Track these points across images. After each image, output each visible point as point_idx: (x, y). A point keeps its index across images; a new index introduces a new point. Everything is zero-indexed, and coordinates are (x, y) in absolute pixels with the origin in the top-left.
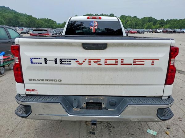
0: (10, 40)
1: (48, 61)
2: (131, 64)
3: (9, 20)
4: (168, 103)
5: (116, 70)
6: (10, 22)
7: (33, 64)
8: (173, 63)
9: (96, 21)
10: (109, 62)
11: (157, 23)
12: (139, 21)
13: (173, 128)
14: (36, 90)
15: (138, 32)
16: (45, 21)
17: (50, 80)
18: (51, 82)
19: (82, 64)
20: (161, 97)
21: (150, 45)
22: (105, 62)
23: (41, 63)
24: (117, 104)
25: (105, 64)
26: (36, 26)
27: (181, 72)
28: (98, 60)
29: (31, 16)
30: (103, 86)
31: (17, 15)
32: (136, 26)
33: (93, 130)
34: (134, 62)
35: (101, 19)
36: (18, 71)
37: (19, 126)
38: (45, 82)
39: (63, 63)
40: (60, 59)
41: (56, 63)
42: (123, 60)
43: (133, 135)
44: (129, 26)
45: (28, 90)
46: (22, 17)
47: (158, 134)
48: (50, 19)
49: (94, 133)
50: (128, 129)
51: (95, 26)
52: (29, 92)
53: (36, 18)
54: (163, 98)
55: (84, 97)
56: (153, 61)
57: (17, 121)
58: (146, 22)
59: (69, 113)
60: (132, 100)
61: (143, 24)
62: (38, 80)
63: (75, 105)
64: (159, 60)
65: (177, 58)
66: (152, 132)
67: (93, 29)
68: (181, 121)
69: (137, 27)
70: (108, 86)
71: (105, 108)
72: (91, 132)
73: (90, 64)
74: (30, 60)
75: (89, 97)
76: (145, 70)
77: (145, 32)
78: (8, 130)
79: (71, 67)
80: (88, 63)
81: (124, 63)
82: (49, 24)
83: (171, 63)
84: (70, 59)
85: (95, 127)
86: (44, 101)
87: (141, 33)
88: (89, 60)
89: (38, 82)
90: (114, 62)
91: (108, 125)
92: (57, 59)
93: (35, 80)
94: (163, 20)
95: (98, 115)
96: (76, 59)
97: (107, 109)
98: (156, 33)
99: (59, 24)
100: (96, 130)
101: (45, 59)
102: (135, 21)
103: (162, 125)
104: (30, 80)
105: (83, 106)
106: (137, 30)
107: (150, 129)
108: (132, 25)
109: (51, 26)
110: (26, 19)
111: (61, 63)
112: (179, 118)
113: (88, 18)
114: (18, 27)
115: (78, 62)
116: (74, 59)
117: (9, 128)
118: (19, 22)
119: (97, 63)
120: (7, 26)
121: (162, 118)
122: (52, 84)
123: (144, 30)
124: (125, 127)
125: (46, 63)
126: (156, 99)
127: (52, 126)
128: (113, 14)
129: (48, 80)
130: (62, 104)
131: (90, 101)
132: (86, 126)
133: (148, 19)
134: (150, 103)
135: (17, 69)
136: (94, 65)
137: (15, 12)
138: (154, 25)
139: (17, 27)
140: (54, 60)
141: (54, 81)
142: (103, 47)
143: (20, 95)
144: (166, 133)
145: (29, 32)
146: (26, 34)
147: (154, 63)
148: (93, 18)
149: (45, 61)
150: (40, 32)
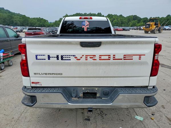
0: (8, 39)
1: (51, 57)
2: (122, 59)
3: (4, 19)
4: (153, 92)
5: (109, 64)
6: (5, 21)
7: (38, 60)
8: (157, 58)
9: (88, 21)
10: (103, 57)
11: (141, 21)
12: (125, 20)
13: (157, 115)
14: (41, 83)
15: (124, 30)
16: (37, 20)
17: (52, 74)
18: (53, 75)
19: (80, 60)
20: (147, 87)
21: (138, 43)
22: (100, 58)
23: (45, 59)
24: (109, 93)
25: (100, 60)
26: (29, 25)
27: (163, 66)
28: (93, 56)
29: (25, 16)
30: (97, 78)
31: (11, 15)
32: (122, 23)
33: (88, 117)
34: (124, 57)
35: (92, 19)
36: (24, 66)
37: (23, 115)
38: (48, 76)
39: (64, 59)
40: (61, 56)
41: (58, 59)
42: (115, 55)
43: (123, 120)
44: (116, 24)
45: (33, 83)
46: (16, 17)
47: (144, 119)
48: (42, 18)
49: (89, 120)
50: (119, 116)
51: (86, 26)
52: (34, 84)
53: (29, 18)
54: (149, 88)
55: (81, 88)
56: (140, 56)
57: (21, 111)
58: (131, 20)
59: (69, 102)
60: (122, 90)
61: (128, 22)
62: (42, 74)
63: (74, 95)
64: (145, 55)
65: (160, 53)
66: (139, 118)
67: (85, 28)
68: (164, 108)
69: (123, 25)
70: (102, 78)
71: (99, 97)
72: (86, 119)
73: (87, 60)
74: (35, 56)
75: (86, 88)
76: (133, 64)
77: (130, 29)
78: (13, 118)
79: (70, 63)
80: (85, 59)
81: (116, 58)
82: (41, 23)
83: (155, 58)
84: (70, 56)
85: (92, 113)
86: (47, 92)
87: (127, 30)
88: (86, 56)
89: (42, 76)
90: (107, 57)
91: (101, 113)
92: (58, 56)
93: (39, 74)
94: (147, 18)
95: (94, 103)
96: (75, 56)
97: (101, 98)
98: (140, 30)
99: (51, 23)
100: (91, 117)
101: (48, 55)
102: (121, 19)
103: (147, 112)
104: (35, 74)
105: (80, 96)
106: (123, 27)
107: (137, 115)
108: (118, 23)
109: (44, 25)
110: (20, 18)
111: (62, 59)
112: (163, 106)
113: (80, 18)
114: (13, 26)
115: (76, 58)
116: (73, 56)
117: (15, 117)
118: (13, 22)
119: (93, 59)
120: (2, 25)
121: (148, 105)
122: (54, 77)
123: (129, 27)
124: (116, 114)
125: (49, 59)
126: (143, 89)
127: (52, 114)
128: (100, 13)
129: (50, 74)
130: (63, 94)
131: (86, 92)
132: (82, 114)
133: (133, 17)
134: (138, 92)
135: (23, 65)
136: (90, 60)
137: (9, 12)
138: (138, 23)
139: (11, 26)
140: (56, 57)
141: (56, 75)
142: (98, 45)
143: (25, 87)
144: (151, 119)
145: (23, 31)
146: (20, 32)
147: (141, 58)
148: (85, 19)
149: (48, 57)
150: (34, 31)
